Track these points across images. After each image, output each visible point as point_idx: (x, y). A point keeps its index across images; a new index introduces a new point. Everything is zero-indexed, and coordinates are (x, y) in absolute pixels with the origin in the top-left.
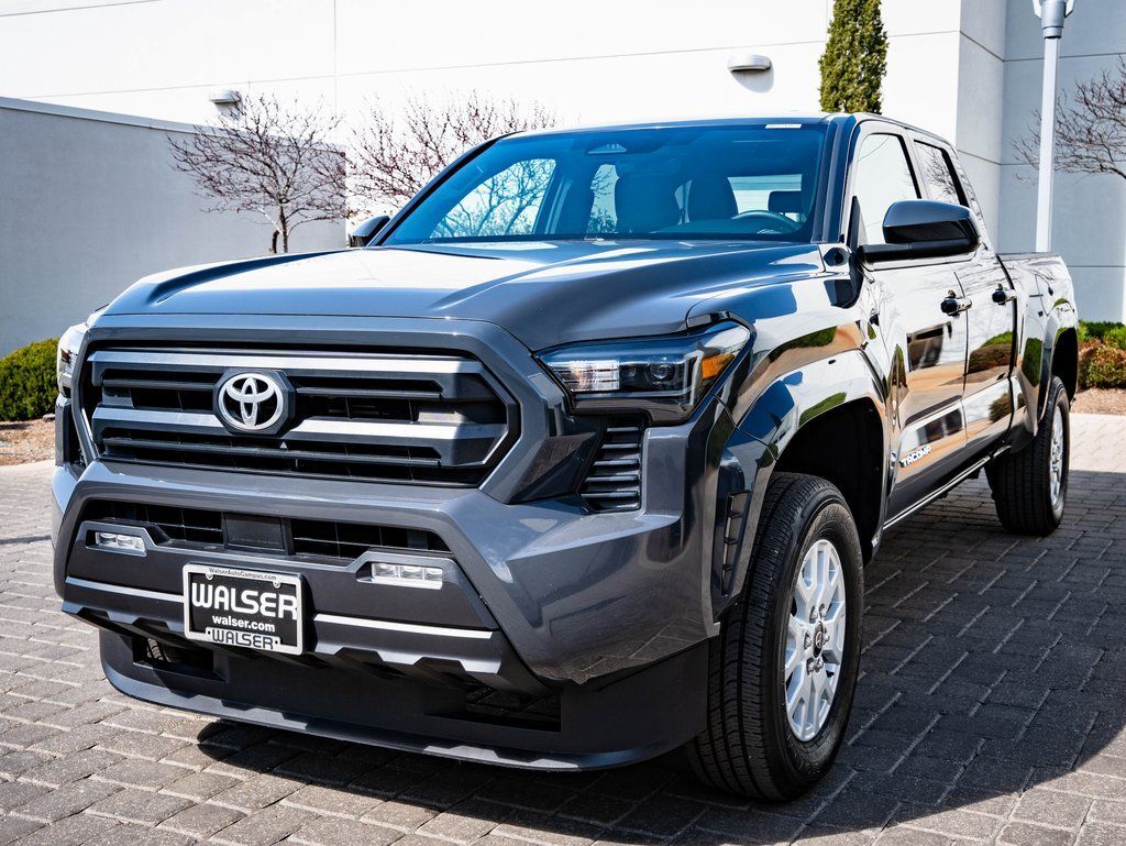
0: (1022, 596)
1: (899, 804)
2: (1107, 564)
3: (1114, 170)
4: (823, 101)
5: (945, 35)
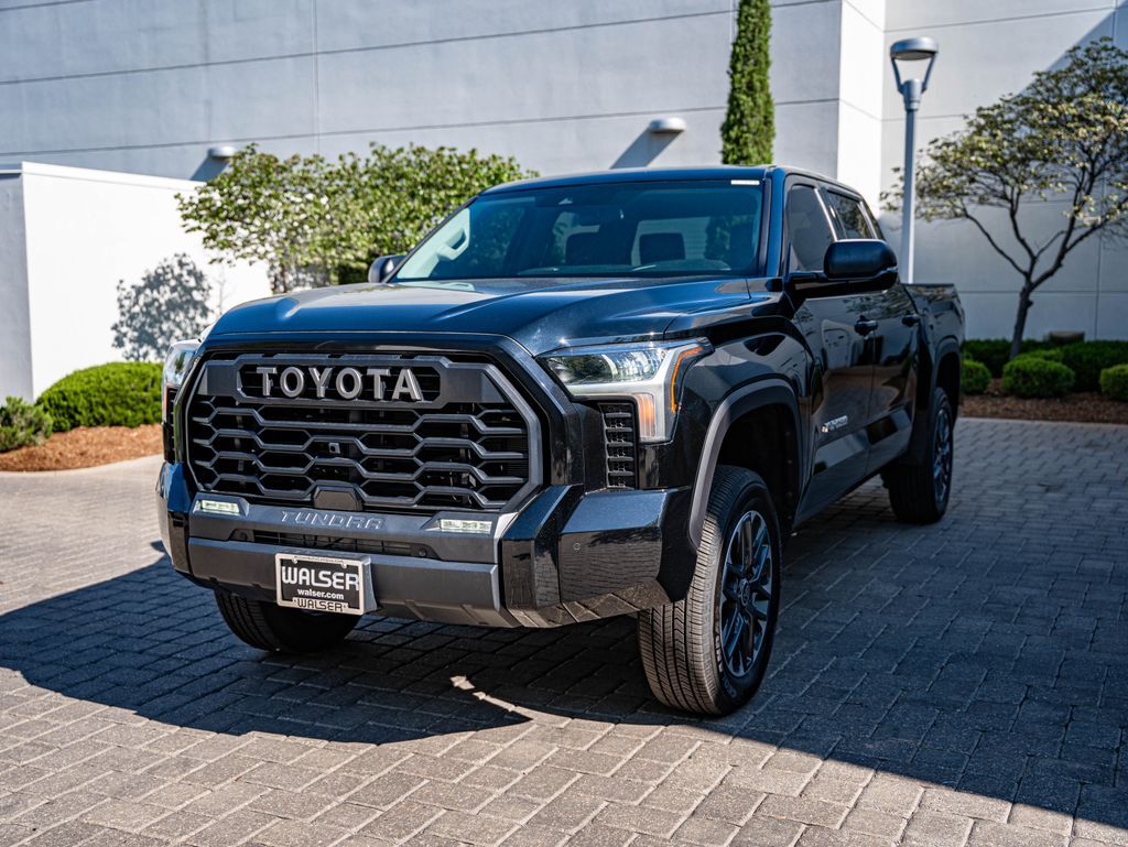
3: (968, 216)
4: (725, 162)
5: (828, 103)
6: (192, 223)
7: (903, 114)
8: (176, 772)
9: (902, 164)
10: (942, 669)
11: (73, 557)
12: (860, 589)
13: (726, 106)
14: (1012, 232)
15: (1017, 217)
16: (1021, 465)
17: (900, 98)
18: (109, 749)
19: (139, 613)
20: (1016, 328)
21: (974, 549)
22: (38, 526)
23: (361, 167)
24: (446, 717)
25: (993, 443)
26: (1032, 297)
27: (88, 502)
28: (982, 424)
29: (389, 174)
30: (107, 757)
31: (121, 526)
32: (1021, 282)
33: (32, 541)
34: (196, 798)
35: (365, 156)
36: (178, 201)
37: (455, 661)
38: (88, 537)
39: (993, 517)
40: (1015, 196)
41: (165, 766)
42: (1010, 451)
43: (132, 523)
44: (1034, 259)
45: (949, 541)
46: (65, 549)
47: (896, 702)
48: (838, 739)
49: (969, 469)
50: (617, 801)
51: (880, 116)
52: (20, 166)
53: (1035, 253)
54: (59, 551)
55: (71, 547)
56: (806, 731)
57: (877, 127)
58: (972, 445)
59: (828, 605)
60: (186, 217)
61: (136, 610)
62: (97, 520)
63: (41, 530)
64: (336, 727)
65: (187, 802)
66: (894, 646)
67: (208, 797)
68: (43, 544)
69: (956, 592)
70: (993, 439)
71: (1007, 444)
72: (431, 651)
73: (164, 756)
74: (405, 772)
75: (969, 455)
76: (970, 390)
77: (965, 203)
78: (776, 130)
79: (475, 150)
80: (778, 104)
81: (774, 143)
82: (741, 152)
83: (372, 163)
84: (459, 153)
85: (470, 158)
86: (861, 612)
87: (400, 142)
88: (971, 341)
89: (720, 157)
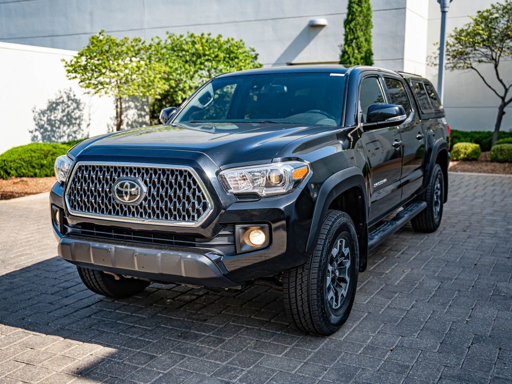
0: (413, 258)
1: (343, 353)
2: (450, 243)
3: (472, 68)
4: (346, 40)
5: (400, 10)
6: (73, 75)
7: (440, 13)
9: (439, 41)
10: (469, 348)
12: (416, 283)
13: (346, 11)
14: (496, 76)
15: (498, 68)
16: (502, 200)
17: (439, 5)
20: (496, 126)
23: (162, 43)
25: (486, 187)
26: (505, 110)
28: (478, 176)
29: (176, 48)
32: (499, 102)
35: (165, 40)
36: (64, 63)
39: (491, 234)
40: (497, 57)
42: (495, 192)
44: (506, 90)
45: (466, 250)
49: (474, 203)
51: (427, 18)
53: (507, 87)
57: (425, 23)
58: (475, 188)
59: (397, 295)
60: (69, 71)
69: (473, 286)
70: (485, 185)
71: (493, 188)
75: (473, 194)
76: (471, 158)
77: (472, 61)
78: (373, 24)
79: (220, 36)
80: (374, 11)
81: (372, 30)
82: (354, 35)
83: (168, 43)
84: (212, 37)
85: (218, 40)
86: (416, 301)
87: (182, 32)
88: (472, 132)
89: (343, 37)
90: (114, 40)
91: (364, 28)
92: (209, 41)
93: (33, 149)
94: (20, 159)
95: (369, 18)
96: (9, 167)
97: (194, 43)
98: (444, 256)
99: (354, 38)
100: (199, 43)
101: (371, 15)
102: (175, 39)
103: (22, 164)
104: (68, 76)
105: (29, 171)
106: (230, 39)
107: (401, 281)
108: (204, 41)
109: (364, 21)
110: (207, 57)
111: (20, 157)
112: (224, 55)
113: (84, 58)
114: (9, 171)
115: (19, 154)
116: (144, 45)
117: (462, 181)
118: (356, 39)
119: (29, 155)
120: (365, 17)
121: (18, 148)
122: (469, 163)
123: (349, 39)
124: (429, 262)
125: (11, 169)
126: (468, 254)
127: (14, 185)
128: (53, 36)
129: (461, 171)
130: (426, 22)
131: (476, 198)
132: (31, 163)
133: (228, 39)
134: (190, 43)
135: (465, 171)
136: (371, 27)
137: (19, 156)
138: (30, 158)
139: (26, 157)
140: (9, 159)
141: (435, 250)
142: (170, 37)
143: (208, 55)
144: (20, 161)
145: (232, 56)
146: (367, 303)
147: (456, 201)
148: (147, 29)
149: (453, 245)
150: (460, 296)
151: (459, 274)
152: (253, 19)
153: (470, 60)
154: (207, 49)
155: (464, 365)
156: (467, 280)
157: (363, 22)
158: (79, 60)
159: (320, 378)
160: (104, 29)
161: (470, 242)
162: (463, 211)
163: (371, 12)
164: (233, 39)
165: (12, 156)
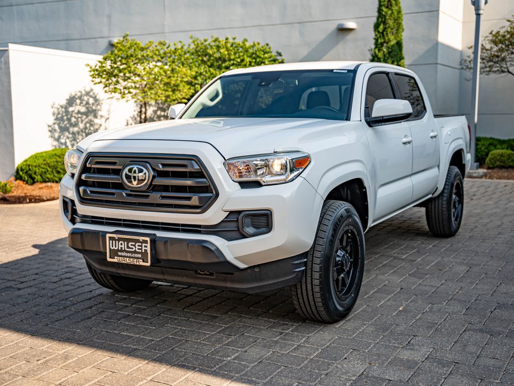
3: (509, 72)
4: (376, 44)
5: (432, 13)
6: (98, 80)
7: (475, 16)
8: (60, 362)
10: (492, 312)
11: (25, 247)
12: (446, 268)
13: (376, 14)
17: (473, 7)
18: (25, 349)
19: (54, 276)
21: (510, 248)
22: (9, 231)
23: (185, 48)
24: (212, 333)
27: (37, 220)
29: (200, 53)
30: (24, 353)
31: (53, 231)
33: (5, 239)
34: (69, 377)
35: (188, 44)
36: (89, 67)
37: (220, 304)
38: (35, 237)
41: (55, 359)
43: (58, 230)
45: (496, 243)
46: (21, 243)
47: (465, 331)
48: (431, 350)
49: (508, 206)
50: (303, 382)
51: (462, 21)
52: (8, 46)
54: (17, 244)
55: (24, 242)
56: (413, 345)
59: (428, 276)
60: (94, 76)
61: (53, 275)
62: (40, 229)
63: (10, 233)
64: (151, 338)
65: (63, 379)
66: (464, 299)
67: (76, 376)
68: (10, 241)
72: (208, 298)
73: (54, 354)
74: (186, 364)
75: (508, 199)
76: (507, 166)
77: (508, 66)
78: (404, 27)
79: (246, 40)
80: (406, 14)
81: (403, 34)
82: (384, 38)
83: (191, 47)
84: (237, 41)
85: (243, 44)
86: (446, 280)
87: (206, 36)
88: (509, 140)
89: (374, 41)
90: (139, 44)
91: (394, 31)
92: (234, 45)
93: (58, 154)
94: (45, 164)
95: (400, 21)
96: (34, 172)
97: (218, 47)
98: (474, 248)
99: (385, 42)
100: (223, 48)
101: (402, 18)
102: (199, 43)
103: (47, 169)
104: (93, 81)
105: (54, 176)
106: (256, 43)
107: (431, 266)
108: (229, 45)
109: (395, 24)
110: (232, 62)
111: (45, 162)
112: (250, 60)
113: (109, 63)
114: (34, 176)
115: (44, 159)
116: (169, 49)
117: (498, 187)
118: (387, 43)
119: (55, 160)
120: (395, 20)
121: (42, 153)
122: (506, 170)
123: (379, 43)
124: (459, 252)
125: (35, 173)
126: (497, 247)
127: (40, 190)
128: (67, 40)
129: (497, 179)
130: (460, 25)
131: (509, 202)
132: (56, 168)
133: (254, 43)
134: (214, 47)
135: (500, 178)
136: (401, 30)
137: (44, 160)
138: (56, 163)
139: (51, 162)
140: (34, 164)
141: (466, 243)
142: (194, 42)
143: (234, 60)
144: (45, 167)
145: (258, 60)
146: (400, 282)
147: (488, 205)
148: (168, 33)
149: (484, 240)
150: (487, 277)
151: (487, 262)
152: (278, 23)
153: (506, 64)
154: (232, 53)
155: (486, 323)
156: (495, 266)
157: (394, 26)
158: (104, 65)
159: (361, 330)
160: (128, 33)
161: (500, 238)
162: (495, 213)
163: (402, 15)
164: (258, 44)
165: (37, 161)
